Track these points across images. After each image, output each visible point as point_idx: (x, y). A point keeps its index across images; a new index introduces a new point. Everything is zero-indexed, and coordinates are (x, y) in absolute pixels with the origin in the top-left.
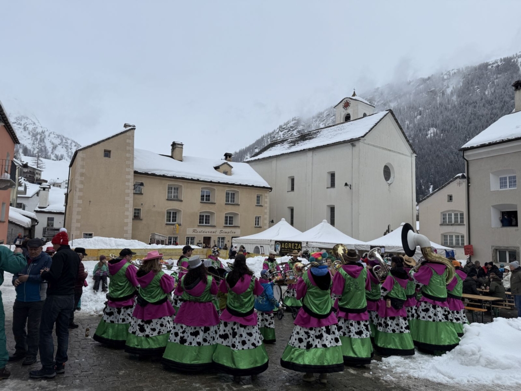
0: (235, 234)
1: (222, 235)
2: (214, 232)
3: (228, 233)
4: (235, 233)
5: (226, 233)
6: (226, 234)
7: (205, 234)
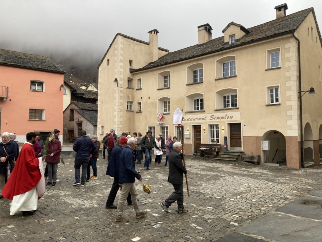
0: (233, 119)
1: (214, 122)
2: (203, 119)
3: (222, 118)
4: (231, 117)
5: (218, 118)
6: (219, 120)
7: (193, 121)
